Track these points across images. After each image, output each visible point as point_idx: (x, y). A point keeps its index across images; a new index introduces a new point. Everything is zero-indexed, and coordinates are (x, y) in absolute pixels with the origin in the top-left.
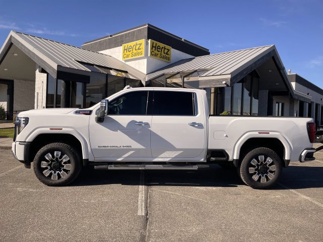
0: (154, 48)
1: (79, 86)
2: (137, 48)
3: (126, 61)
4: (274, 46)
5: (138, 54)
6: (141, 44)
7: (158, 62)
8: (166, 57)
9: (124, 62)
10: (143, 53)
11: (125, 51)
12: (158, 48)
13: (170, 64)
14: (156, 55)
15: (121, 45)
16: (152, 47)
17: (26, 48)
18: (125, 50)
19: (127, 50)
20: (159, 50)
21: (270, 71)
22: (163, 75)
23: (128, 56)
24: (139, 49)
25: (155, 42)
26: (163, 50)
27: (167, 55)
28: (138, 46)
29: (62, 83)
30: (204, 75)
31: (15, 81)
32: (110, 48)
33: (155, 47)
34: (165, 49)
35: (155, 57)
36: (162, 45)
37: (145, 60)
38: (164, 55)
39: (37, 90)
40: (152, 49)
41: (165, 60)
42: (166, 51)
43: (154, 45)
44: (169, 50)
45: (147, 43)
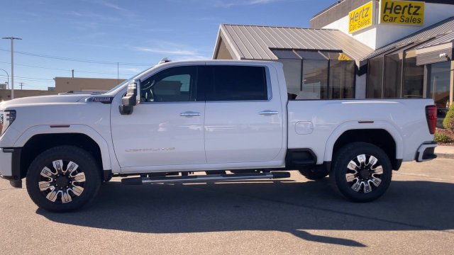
0: (388, 11)
2: (364, 15)
3: (354, 34)
5: (365, 23)
6: (368, 9)
8: (414, 19)
10: (371, 20)
11: (352, 21)
12: (395, 9)
14: (392, 20)
15: (348, 14)
16: (385, 9)
18: (351, 19)
19: (353, 18)
20: (398, 11)
23: (354, 27)
24: (366, 16)
26: (406, 9)
27: (415, 16)
28: (365, 11)
33: (391, 9)
34: (411, 6)
35: (391, 23)
36: (404, 3)
37: (374, 30)
38: (409, 16)
40: (385, 12)
41: (412, 24)
42: (413, 10)
43: (389, 6)
44: (419, 8)
45: (377, 6)
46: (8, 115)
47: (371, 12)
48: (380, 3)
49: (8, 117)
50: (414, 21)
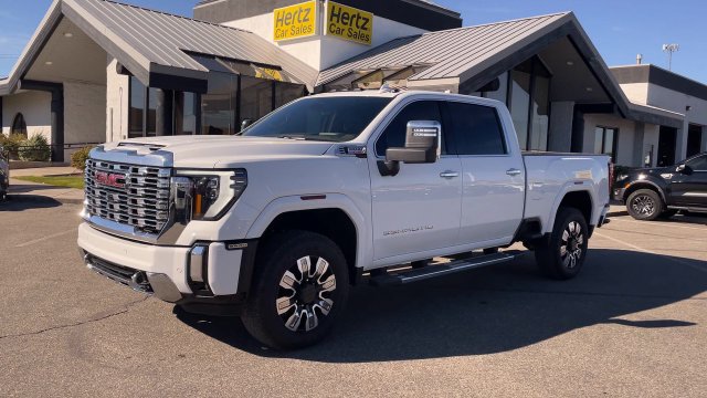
0: (335, 19)
1: (189, 97)
2: (301, 19)
3: (281, 43)
4: (572, 13)
5: (304, 30)
6: (308, 10)
7: (344, 46)
8: (362, 35)
9: (276, 44)
10: (314, 28)
11: (280, 23)
12: (343, 18)
13: (368, 49)
14: (339, 32)
15: (271, 11)
16: (332, 15)
17: (91, 26)
18: (278, 20)
19: (281, 20)
20: (345, 21)
21: (569, 63)
22: (351, 73)
24: (305, 20)
25: (338, 5)
26: (355, 19)
27: (363, 31)
28: (304, 14)
29: (157, 93)
30: (416, 77)
31: (65, 84)
32: (250, 15)
33: (338, 16)
34: (359, 17)
35: (339, 36)
36: (352, 11)
37: (318, 43)
38: (358, 31)
39: (110, 104)
40: (331, 20)
41: (359, 41)
42: (361, 22)
43: (336, 12)
44: (367, 20)
45: (321, 9)
46: (232, 178)
47: (313, 15)
48: (326, 5)
49: (232, 182)
50: (362, 37)
